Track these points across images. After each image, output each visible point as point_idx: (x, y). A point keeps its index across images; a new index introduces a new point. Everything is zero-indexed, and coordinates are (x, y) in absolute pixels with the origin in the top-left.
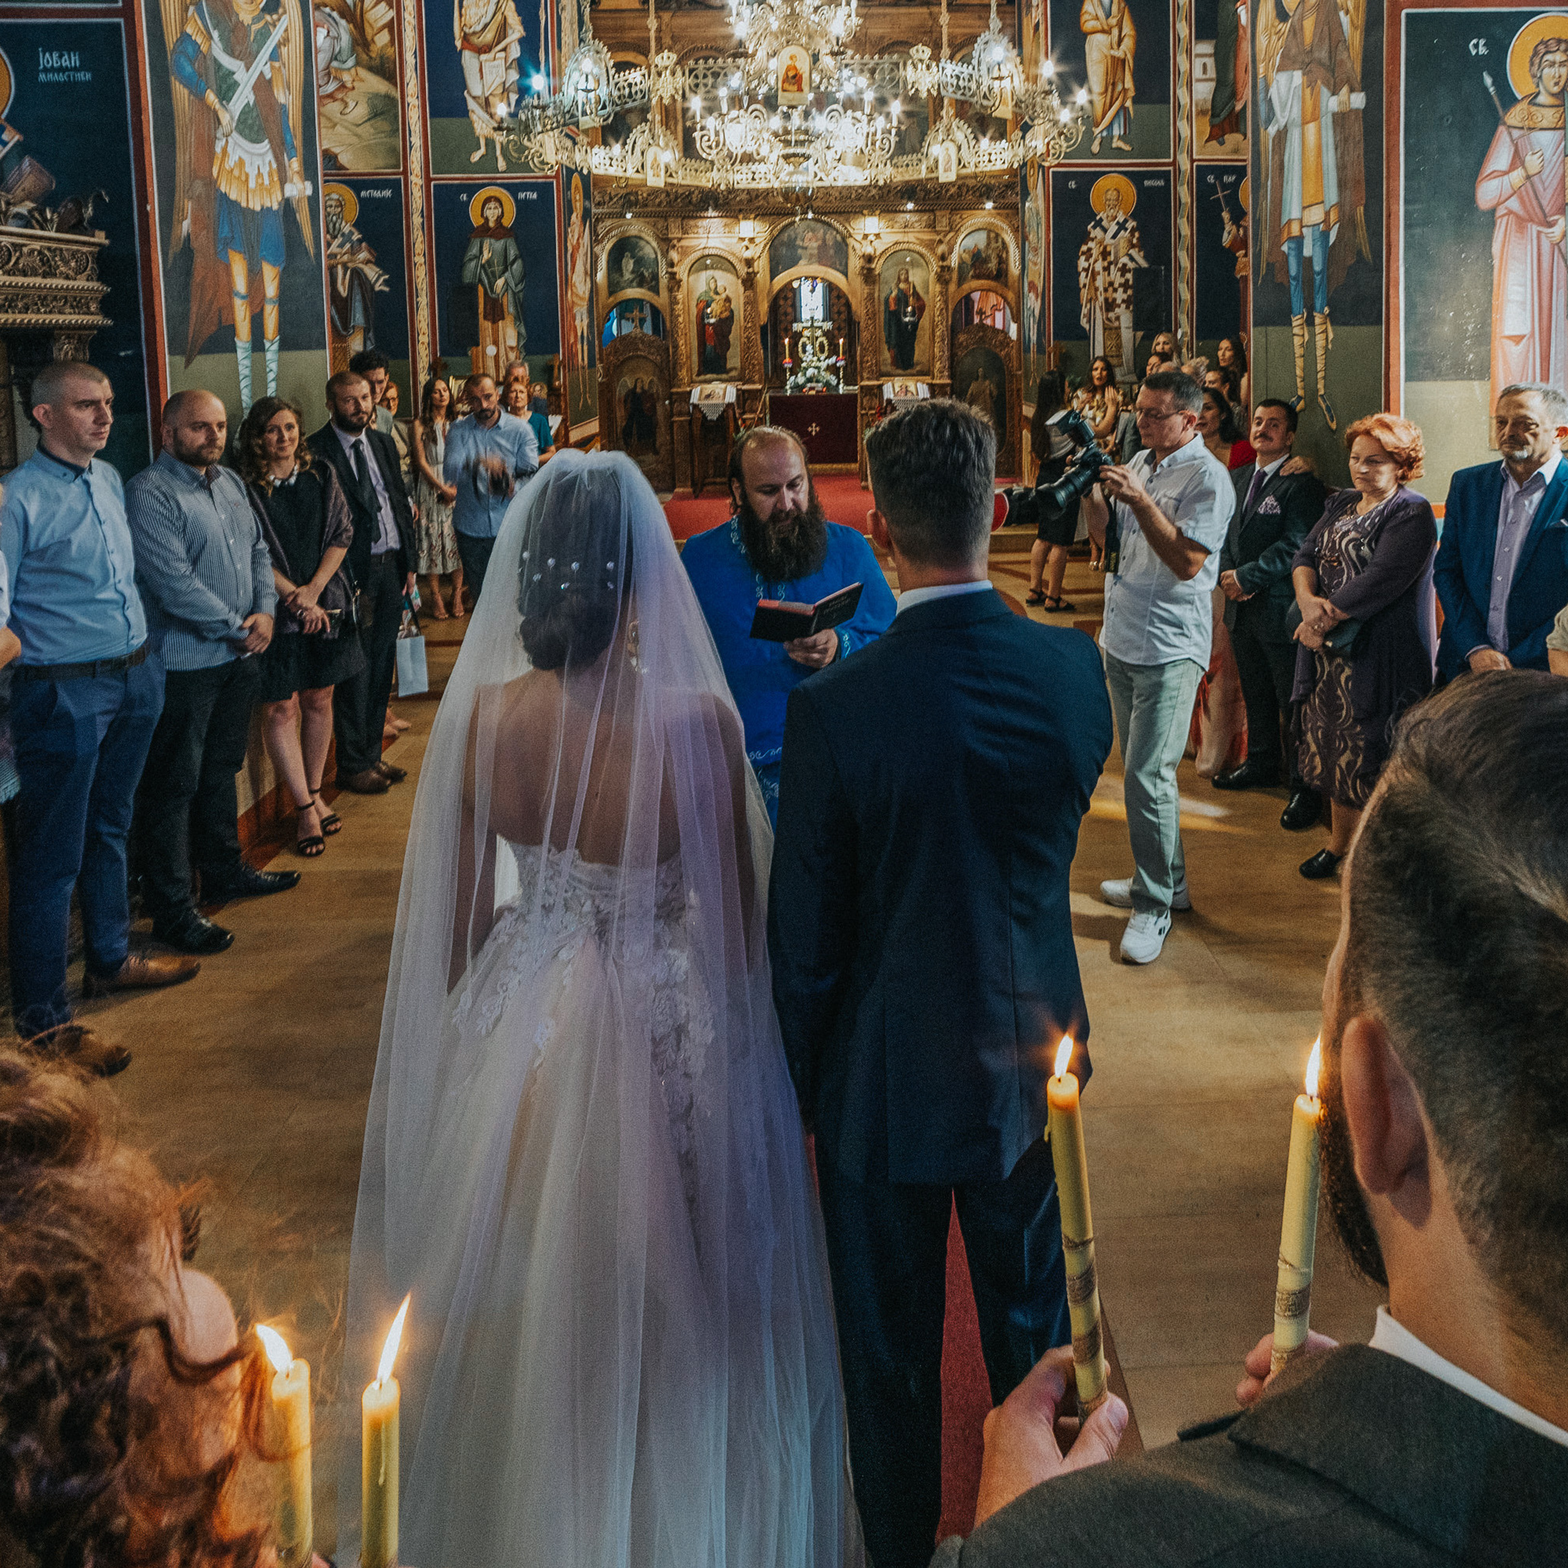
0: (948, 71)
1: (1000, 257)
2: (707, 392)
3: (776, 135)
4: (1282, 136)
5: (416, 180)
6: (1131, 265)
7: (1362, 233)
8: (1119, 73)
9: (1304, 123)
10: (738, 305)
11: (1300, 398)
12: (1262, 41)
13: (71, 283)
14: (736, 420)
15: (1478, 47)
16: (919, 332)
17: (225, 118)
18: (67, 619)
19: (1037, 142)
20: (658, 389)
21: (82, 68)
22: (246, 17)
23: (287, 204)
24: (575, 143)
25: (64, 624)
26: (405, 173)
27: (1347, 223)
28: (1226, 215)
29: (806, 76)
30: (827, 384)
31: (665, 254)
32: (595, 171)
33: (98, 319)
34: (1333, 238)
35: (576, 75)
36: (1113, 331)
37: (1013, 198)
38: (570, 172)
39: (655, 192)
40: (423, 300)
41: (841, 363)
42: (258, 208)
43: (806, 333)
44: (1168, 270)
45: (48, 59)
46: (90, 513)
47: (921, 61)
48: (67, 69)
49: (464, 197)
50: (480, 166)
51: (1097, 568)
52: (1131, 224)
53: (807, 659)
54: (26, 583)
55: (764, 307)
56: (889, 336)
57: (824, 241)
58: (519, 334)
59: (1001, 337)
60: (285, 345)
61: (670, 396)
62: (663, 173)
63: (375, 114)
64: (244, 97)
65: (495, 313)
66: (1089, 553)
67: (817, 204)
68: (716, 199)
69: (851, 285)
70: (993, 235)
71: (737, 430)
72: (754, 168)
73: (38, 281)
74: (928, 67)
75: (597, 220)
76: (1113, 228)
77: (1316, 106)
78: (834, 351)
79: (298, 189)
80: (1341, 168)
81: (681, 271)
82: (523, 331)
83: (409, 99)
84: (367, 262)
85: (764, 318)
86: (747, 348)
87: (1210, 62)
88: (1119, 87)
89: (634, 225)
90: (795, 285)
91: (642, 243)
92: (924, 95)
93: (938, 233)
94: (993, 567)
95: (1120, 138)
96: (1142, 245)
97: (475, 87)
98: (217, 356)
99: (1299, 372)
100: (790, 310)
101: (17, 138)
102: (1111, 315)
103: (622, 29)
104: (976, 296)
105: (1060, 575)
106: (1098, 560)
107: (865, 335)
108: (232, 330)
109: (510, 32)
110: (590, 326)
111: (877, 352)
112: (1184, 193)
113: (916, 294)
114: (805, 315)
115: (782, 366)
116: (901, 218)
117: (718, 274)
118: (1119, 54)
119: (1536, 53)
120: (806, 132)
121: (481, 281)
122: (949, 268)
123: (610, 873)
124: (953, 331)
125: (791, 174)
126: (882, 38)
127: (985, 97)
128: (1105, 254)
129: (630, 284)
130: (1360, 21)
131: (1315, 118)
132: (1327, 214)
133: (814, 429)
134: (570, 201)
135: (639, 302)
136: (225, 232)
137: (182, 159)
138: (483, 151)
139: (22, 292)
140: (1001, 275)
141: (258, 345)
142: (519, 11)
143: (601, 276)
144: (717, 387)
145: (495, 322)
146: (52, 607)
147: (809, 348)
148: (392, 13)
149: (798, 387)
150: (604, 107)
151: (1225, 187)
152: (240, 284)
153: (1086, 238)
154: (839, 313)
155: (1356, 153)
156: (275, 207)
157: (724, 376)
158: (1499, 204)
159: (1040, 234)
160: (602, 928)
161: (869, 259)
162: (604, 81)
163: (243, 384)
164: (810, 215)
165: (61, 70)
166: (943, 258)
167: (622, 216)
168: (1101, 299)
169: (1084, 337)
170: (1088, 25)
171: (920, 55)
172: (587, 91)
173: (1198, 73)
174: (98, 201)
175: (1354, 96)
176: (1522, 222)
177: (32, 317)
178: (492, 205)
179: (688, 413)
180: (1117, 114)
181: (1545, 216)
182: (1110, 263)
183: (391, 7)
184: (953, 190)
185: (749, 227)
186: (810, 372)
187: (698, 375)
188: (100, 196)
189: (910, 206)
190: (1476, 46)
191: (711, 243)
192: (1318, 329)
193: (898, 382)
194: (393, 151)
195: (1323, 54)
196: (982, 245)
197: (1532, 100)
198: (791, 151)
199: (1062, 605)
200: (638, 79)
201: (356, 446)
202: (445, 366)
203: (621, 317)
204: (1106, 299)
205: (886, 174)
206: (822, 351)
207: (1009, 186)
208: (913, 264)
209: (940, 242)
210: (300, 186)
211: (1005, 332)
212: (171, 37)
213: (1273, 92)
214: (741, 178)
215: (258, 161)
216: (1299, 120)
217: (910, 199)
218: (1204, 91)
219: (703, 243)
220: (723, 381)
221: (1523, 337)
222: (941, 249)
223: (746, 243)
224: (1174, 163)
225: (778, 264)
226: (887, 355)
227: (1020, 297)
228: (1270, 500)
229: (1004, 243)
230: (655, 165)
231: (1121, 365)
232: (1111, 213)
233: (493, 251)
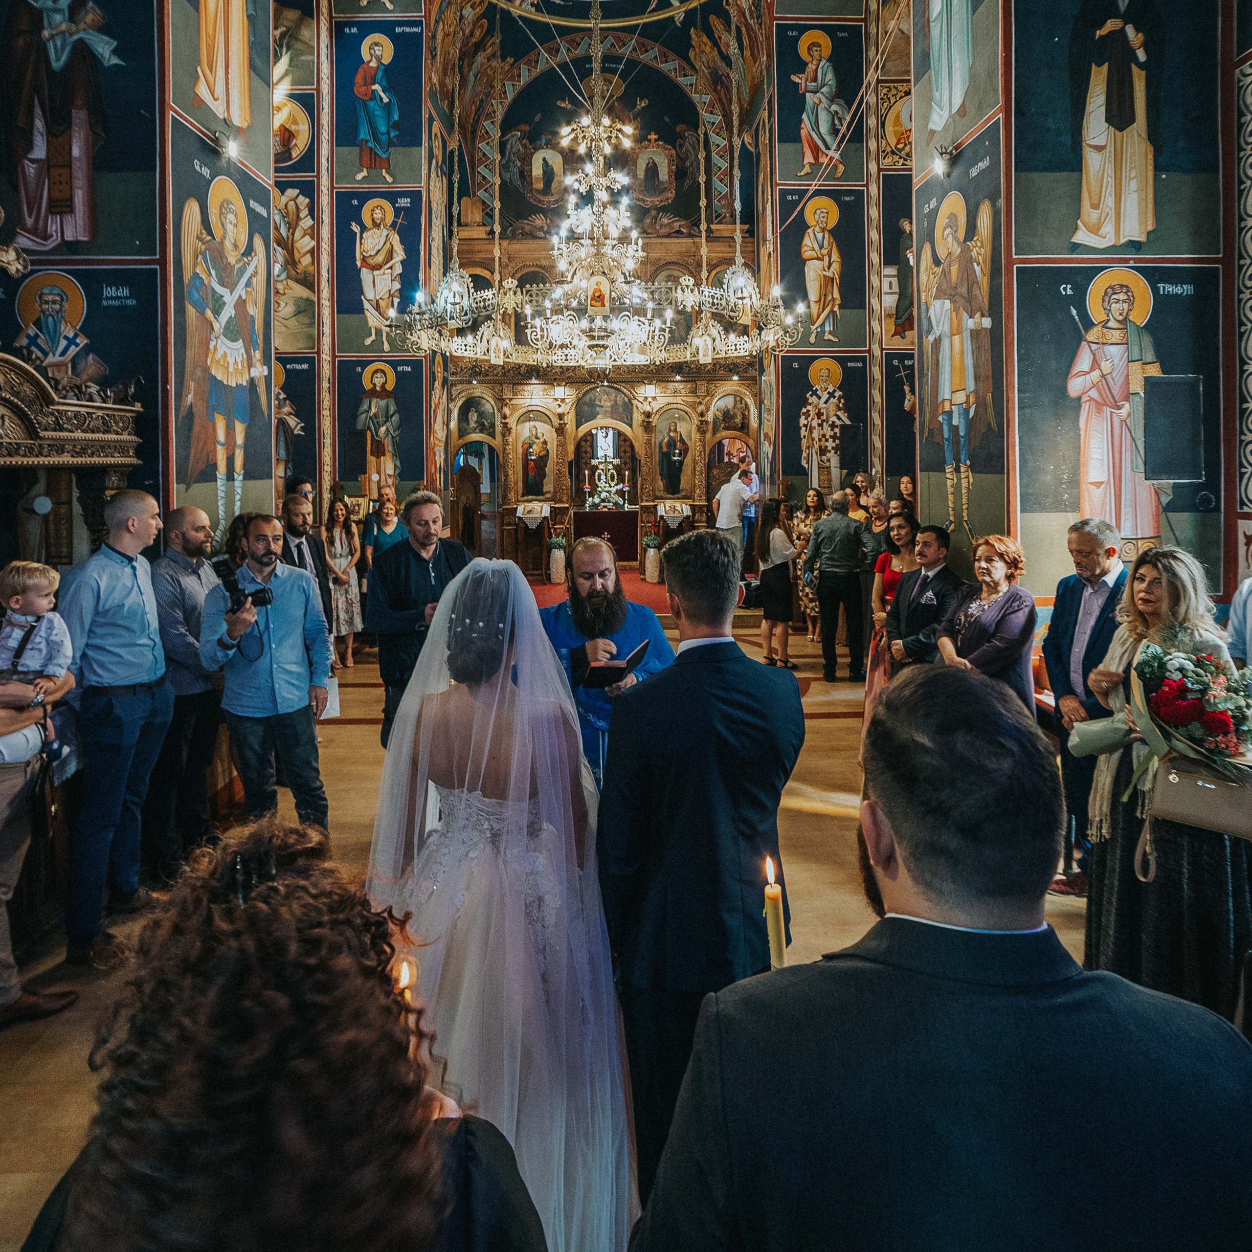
0: (706, 293)
1: (744, 415)
2: (528, 509)
3: (583, 332)
4: (938, 342)
5: (326, 357)
6: (838, 423)
7: (991, 411)
8: (829, 288)
9: (952, 335)
10: (552, 446)
11: (951, 522)
12: (923, 278)
13: (119, 437)
14: (549, 528)
15: (1067, 290)
16: (684, 467)
17: (216, 326)
18: (121, 656)
19: (770, 337)
21: (131, 297)
22: (232, 260)
23: (252, 381)
24: (441, 335)
25: (117, 659)
26: (318, 353)
27: (981, 404)
28: (907, 388)
29: (607, 296)
30: (616, 504)
31: (500, 410)
32: (455, 354)
33: (134, 461)
34: (972, 414)
35: (446, 292)
36: (824, 469)
37: (753, 373)
38: (434, 353)
39: (495, 367)
40: (328, 441)
41: (626, 489)
42: (234, 385)
43: (601, 467)
44: (866, 427)
45: (109, 291)
46: (136, 588)
47: (687, 286)
48: (121, 298)
49: (359, 369)
50: (370, 348)
51: (813, 640)
52: (838, 394)
54: (95, 633)
55: (571, 448)
56: (662, 470)
57: (616, 401)
58: (395, 466)
60: (247, 476)
62: (502, 355)
63: (298, 312)
64: (228, 312)
65: (379, 451)
66: (807, 629)
67: (612, 376)
68: (538, 372)
69: (635, 433)
70: (739, 399)
71: (550, 537)
72: (566, 352)
73: (100, 436)
74: (692, 291)
75: (452, 385)
76: (825, 396)
77: (960, 324)
78: (621, 480)
79: (259, 371)
80: (976, 367)
81: (512, 422)
82: (398, 464)
83: (323, 301)
84: (290, 414)
85: (571, 457)
86: (559, 476)
87: (895, 281)
88: (830, 297)
89: (478, 389)
90: (594, 432)
91: (484, 401)
92: (689, 309)
93: (698, 397)
95: (830, 332)
96: (847, 409)
97: (369, 293)
98: (205, 484)
99: (950, 504)
100: (589, 449)
101: (85, 341)
102: (824, 458)
103: (473, 252)
104: (726, 442)
105: (785, 644)
106: (814, 634)
107: (644, 469)
108: (215, 467)
109: (395, 255)
110: (446, 460)
111: (653, 481)
112: (877, 372)
113: (682, 440)
114: (600, 453)
115: (583, 489)
116: (671, 386)
117: (537, 424)
118: (829, 274)
119: (1106, 293)
120: (605, 330)
121: (369, 428)
122: (706, 422)
123: (500, 805)
124: (709, 466)
125: (593, 358)
126: (659, 259)
127: (732, 311)
128: (819, 414)
129: (474, 431)
130: (987, 271)
131: (959, 333)
132: (968, 397)
134: (434, 373)
135: (480, 443)
136: (213, 402)
137: (190, 354)
138: (373, 337)
139: (90, 443)
140: (744, 427)
141: (230, 477)
142: (402, 242)
143: (453, 425)
144: (536, 506)
145: (378, 457)
146: (111, 649)
147: (603, 477)
148: (313, 243)
149: (595, 505)
150: (466, 314)
151: (906, 368)
152: (221, 436)
153: (805, 403)
154: (625, 452)
155: (986, 357)
156: (245, 384)
157: (541, 497)
158: (1084, 393)
159: (772, 399)
160: (495, 839)
161: (648, 415)
162: (466, 297)
163: (220, 503)
164: (606, 384)
165: (118, 298)
166: (702, 415)
167: (470, 382)
168: (817, 446)
169: (804, 473)
170: (807, 253)
171: (687, 283)
172: (455, 304)
173: (886, 288)
174: (138, 383)
175: (984, 319)
176: (1099, 406)
177: (96, 460)
178: (379, 375)
179: (515, 524)
180: (828, 316)
181: (1116, 402)
182: (823, 421)
183: (313, 239)
184: (709, 367)
185: (560, 391)
186: (603, 495)
187: (523, 496)
188: (139, 379)
189: (678, 378)
190: (1065, 289)
191: (533, 402)
192: (963, 475)
193: (669, 503)
194: (310, 337)
195: (964, 291)
196: (730, 407)
197: (1105, 324)
198: (595, 343)
199: (789, 665)
200: (491, 296)
201: (299, 546)
202: (342, 488)
203: (467, 453)
204: (820, 447)
205: (660, 356)
206: (613, 480)
207: (751, 364)
208: (679, 419)
209: (700, 403)
210: (260, 369)
212: (187, 276)
213: (931, 312)
214: (557, 359)
215: (235, 354)
216: (948, 333)
217: (679, 373)
218: (890, 301)
219: (528, 402)
220: (539, 501)
221: (1102, 483)
222: (701, 408)
223: (559, 402)
224: (869, 351)
225: (582, 417)
226: (660, 484)
227: (758, 443)
228: (930, 594)
229: (746, 405)
230: (496, 351)
231: (830, 493)
232: (824, 385)
233: (379, 407)
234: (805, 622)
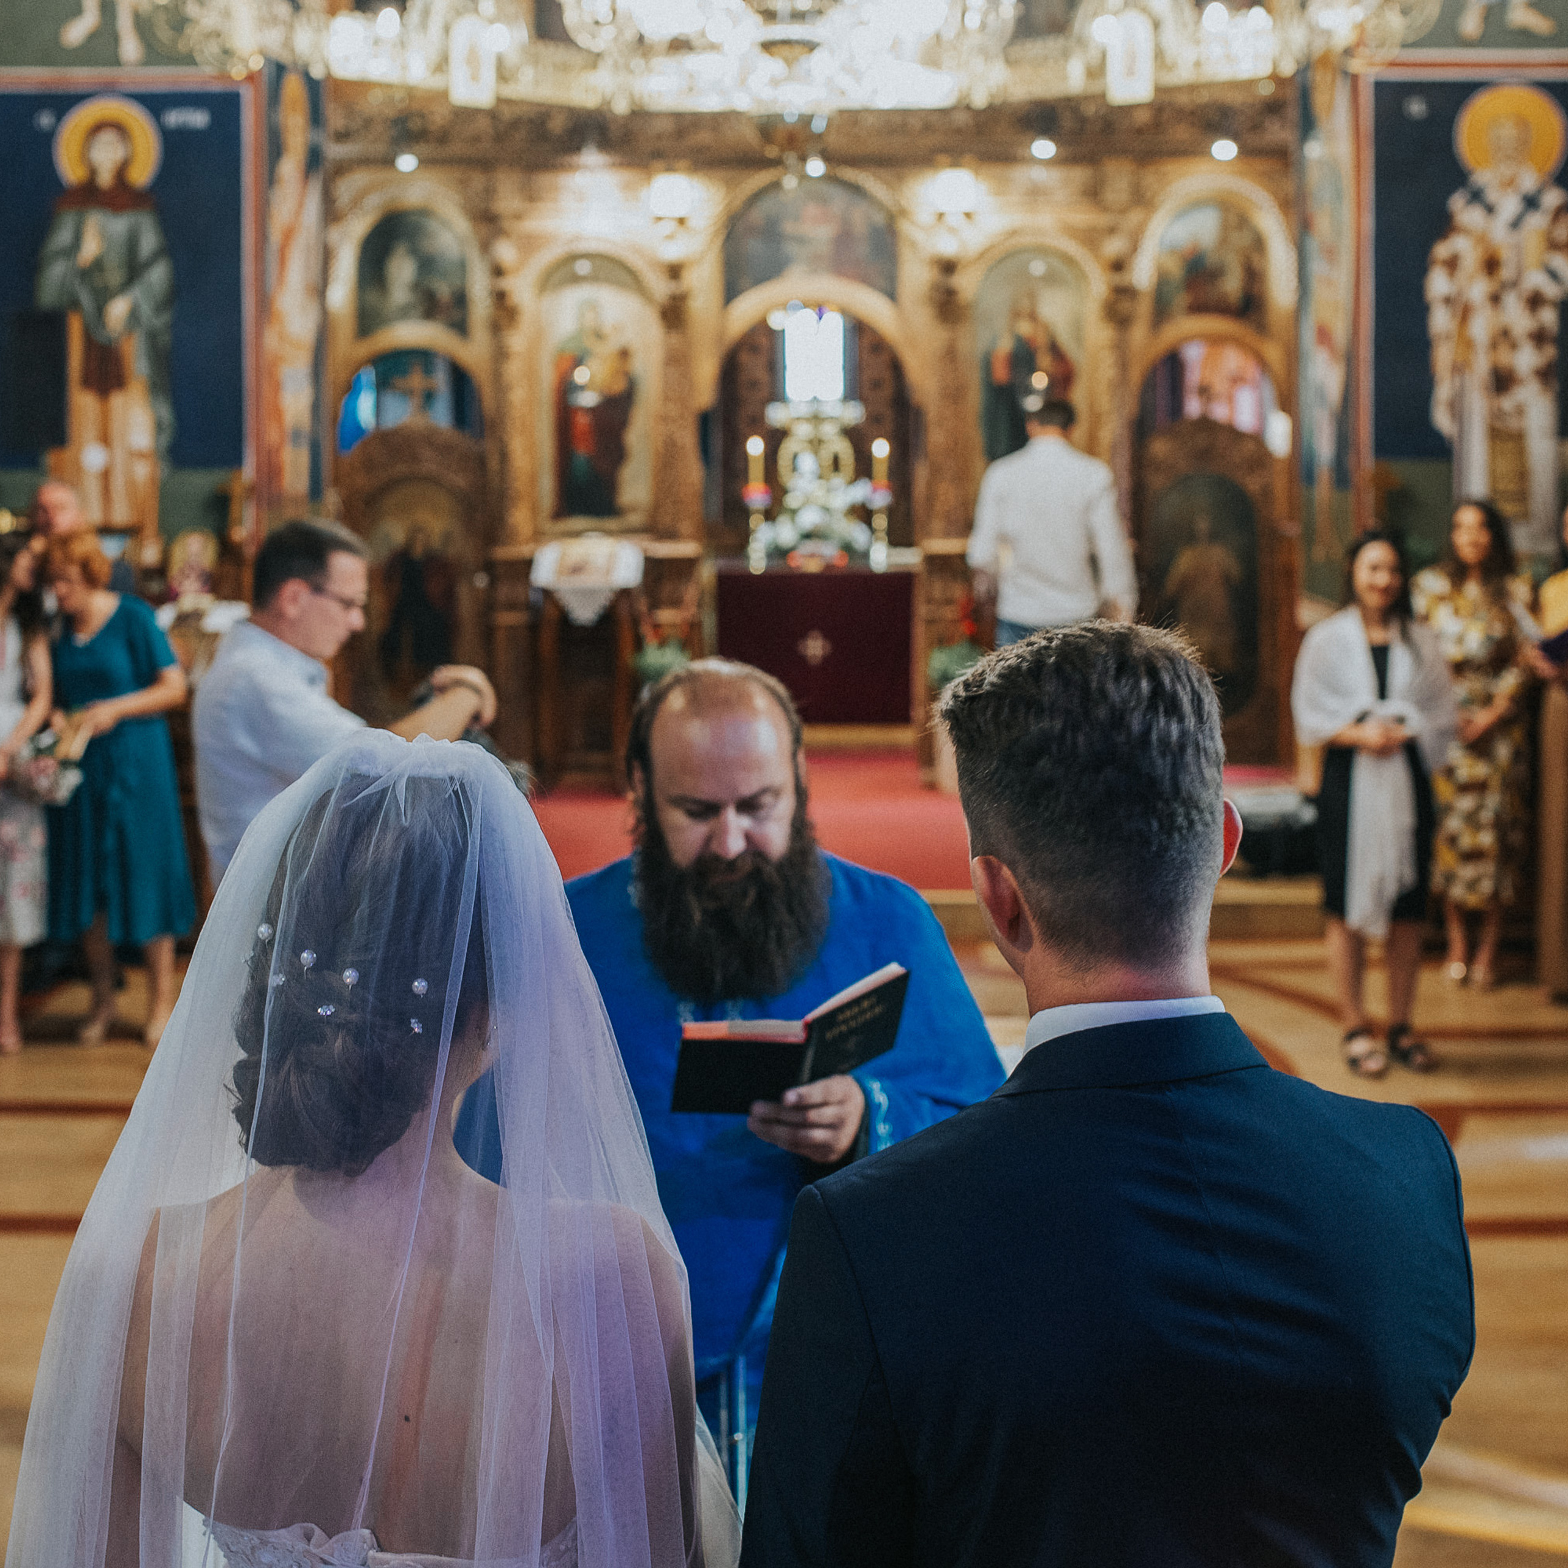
2: (571, 559)
6: (1551, 289)
10: (648, 366)
14: (637, 622)
20: (462, 548)
30: (847, 548)
31: (485, 247)
37: (1278, 133)
38: (279, 70)
39: (469, 115)
41: (880, 499)
43: (800, 430)
49: (45, 120)
52: (1552, 198)
53: (797, 1143)
55: (707, 372)
57: (846, 224)
58: (159, 422)
59: (1250, 446)
61: (489, 567)
62: (488, 77)
65: (106, 374)
67: (834, 141)
68: (604, 130)
69: (906, 323)
70: (1234, 216)
71: (639, 645)
75: (336, 171)
76: (1511, 206)
78: (864, 467)
81: (521, 287)
82: (167, 416)
85: (706, 397)
86: (665, 460)
89: (416, 185)
90: (776, 319)
91: (435, 225)
93: (1107, 209)
94: (1219, 972)
95: (1529, 5)
100: (760, 375)
104: (1193, 354)
106: (1469, 959)
107: (936, 437)
110: (315, 406)
111: (964, 474)
113: (1055, 349)
114: (798, 388)
115: (742, 499)
116: (1024, 175)
117: (602, 296)
121: (76, 304)
122: (1132, 289)
124: (1141, 430)
125: (775, 82)
128: (1491, 265)
129: (404, 313)
133: (815, 647)
134: (277, 131)
135: (423, 357)
138: (89, 21)
140: (1251, 306)
143: (340, 295)
144: (595, 550)
145: (103, 394)
147: (806, 462)
149: (779, 553)
153: (1446, 227)
154: (878, 384)
157: (613, 523)
161: (948, 267)
164: (816, 170)
166: (1118, 266)
167: (389, 162)
168: (1482, 366)
169: (1441, 449)
178: (108, 138)
179: (530, 604)
182: (1503, 286)
185: (676, 192)
186: (809, 518)
187: (555, 517)
189: (1045, 148)
191: (589, 228)
196: (1207, 241)
203: (383, 385)
206: (836, 469)
207: (1273, 107)
208: (1051, 279)
209: (1112, 230)
211: (1258, 439)
217: (1044, 134)
219: (569, 226)
220: (609, 534)
222: (1114, 247)
223: (669, 227)
225: (741, 272)
227: (1294, 357)
229: (1258, 235)
230: (473, 59)
231: (1525, 516)
232: (1506, 170)
233: (104, 235)
234: (1440, 922)
